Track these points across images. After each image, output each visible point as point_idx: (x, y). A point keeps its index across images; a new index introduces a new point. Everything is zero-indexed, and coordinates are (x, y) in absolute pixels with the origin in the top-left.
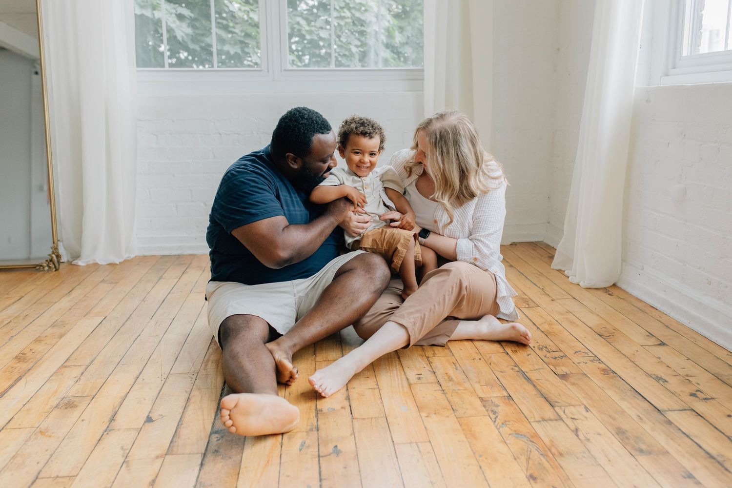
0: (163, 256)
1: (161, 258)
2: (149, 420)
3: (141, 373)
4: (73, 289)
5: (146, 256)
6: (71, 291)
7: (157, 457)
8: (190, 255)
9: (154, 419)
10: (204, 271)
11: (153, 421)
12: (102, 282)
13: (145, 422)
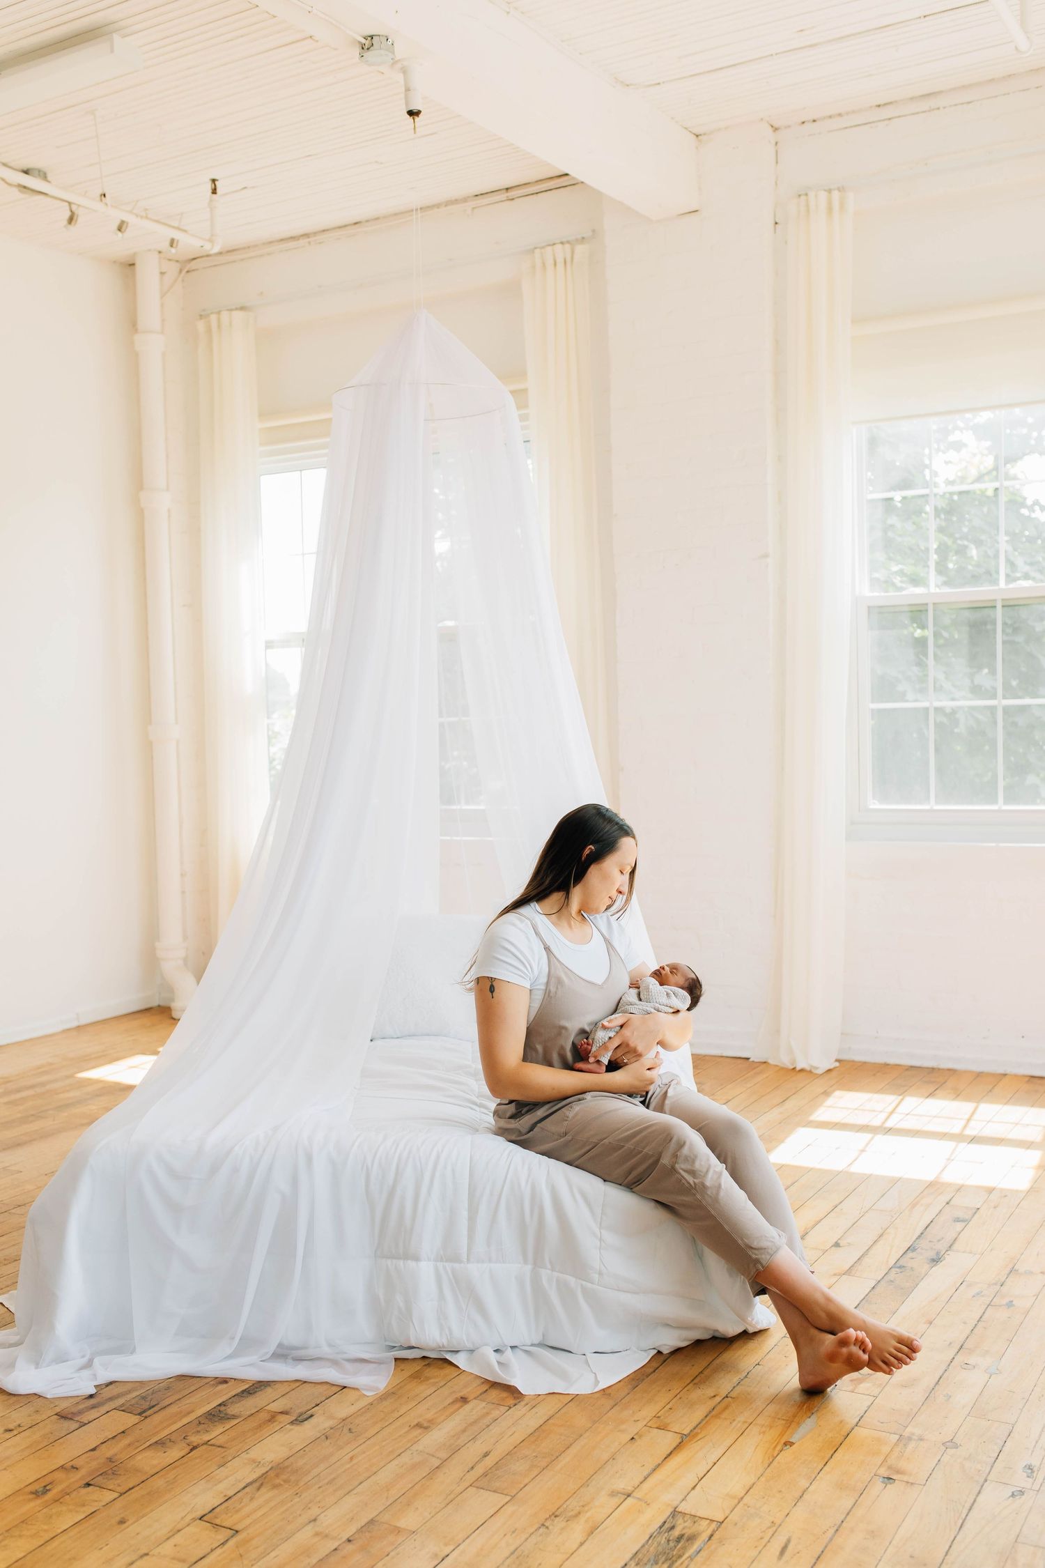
0: (912, 1067)
1: (907, 1070)
2: (837, 1245)
3: (841, 1202)
4: (788, 1098)
5: (888, 1065)
6: (784, 1101)
7: (835, 1275)
8: (949, 1070)
9: (841, 1245)
10: (958, 1095)
11: (840, 1247)
12: (822, 1093)
13: (832, 1246)
